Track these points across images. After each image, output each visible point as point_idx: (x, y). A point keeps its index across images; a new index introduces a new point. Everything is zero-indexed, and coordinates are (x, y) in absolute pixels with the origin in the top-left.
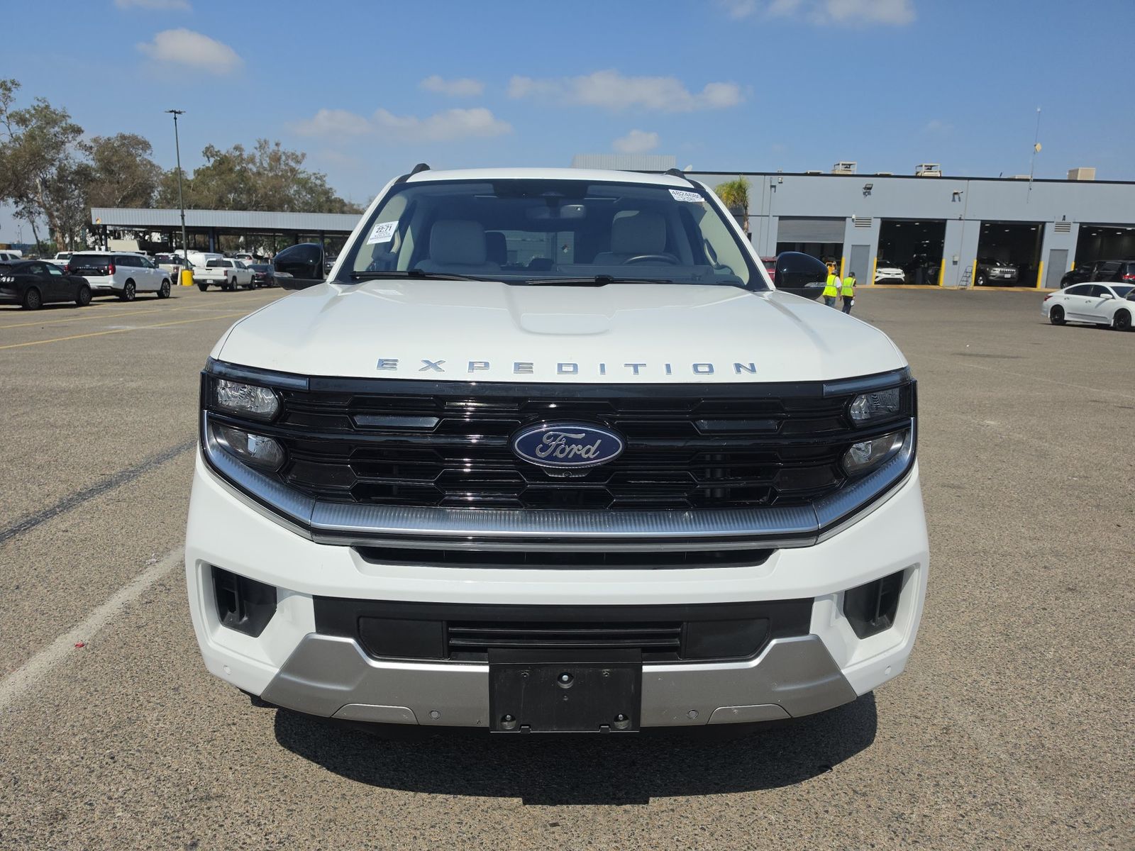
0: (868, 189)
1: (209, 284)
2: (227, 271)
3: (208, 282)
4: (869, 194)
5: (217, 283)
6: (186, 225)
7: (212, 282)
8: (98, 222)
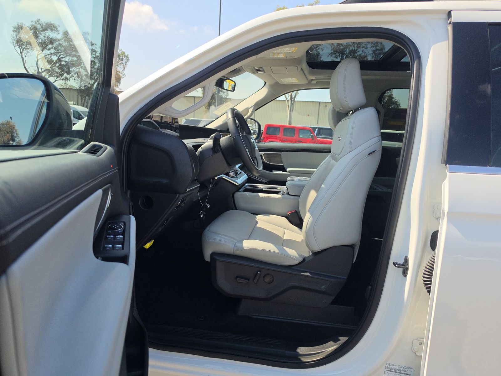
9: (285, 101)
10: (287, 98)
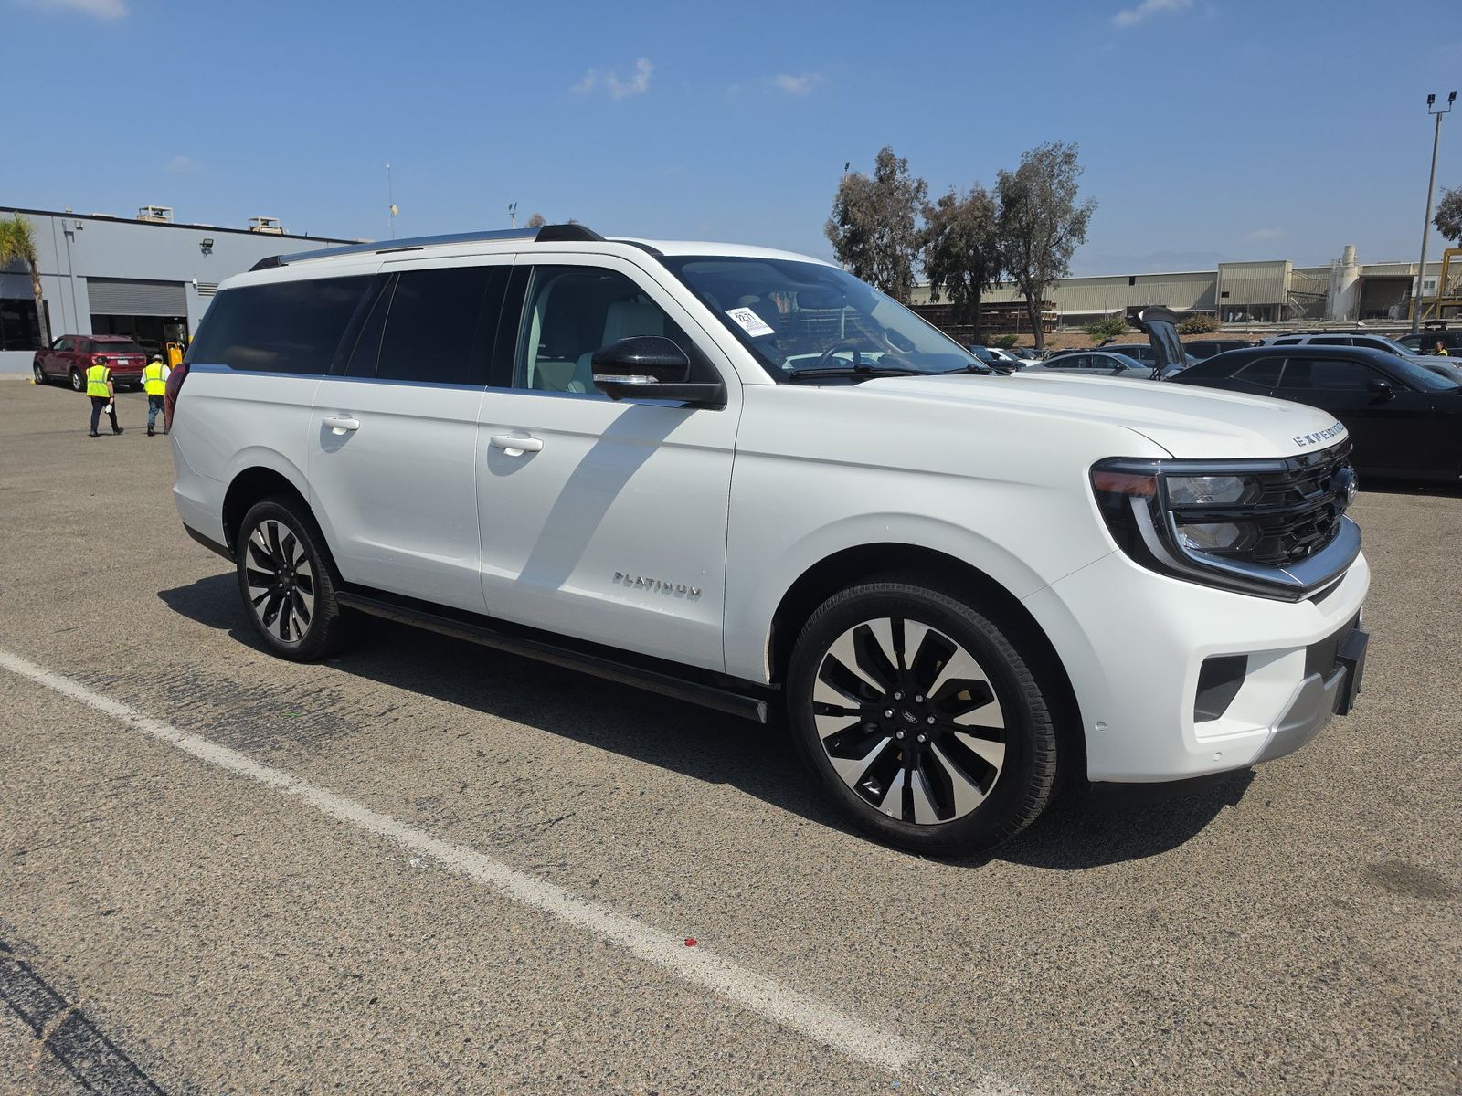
0: (207, 246)
4: (210, 252)
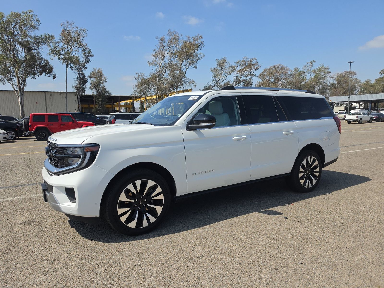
1: (351, 121)
2: (358, 116)
3: (350, 120)
5: (354, 121)
6: (350, 101)
7: (352, 120)
8: (331, 101)
9: (14, 91)
10: (15, 89)
